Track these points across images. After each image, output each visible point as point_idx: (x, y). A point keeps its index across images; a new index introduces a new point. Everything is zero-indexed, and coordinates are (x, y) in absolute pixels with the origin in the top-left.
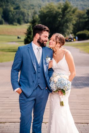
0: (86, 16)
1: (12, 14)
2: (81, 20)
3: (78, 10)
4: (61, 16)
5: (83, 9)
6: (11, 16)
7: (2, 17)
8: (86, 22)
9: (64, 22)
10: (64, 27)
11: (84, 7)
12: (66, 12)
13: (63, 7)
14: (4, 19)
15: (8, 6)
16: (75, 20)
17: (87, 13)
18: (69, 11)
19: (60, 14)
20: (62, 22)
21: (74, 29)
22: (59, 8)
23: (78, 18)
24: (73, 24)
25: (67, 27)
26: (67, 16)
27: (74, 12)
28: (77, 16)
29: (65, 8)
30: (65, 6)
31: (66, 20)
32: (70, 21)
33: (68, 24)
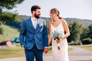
2: (86, 32)
3: (83, 26)
4: (72, 29)
8: (89, 33)
10: (74, 36)
12: (75, 27)
13: (73, 24)
16: (81, 31)
17: (89, 28)
18: (77, 26)
20: (73, 33)
23: (83, 31)
24: (80, 34)
25: (76, 36)
27: (80, 27)
28: (83, 30)
30: (74, 23)
31: (75, 32)
32: (78, 33)
33: (77, 34)
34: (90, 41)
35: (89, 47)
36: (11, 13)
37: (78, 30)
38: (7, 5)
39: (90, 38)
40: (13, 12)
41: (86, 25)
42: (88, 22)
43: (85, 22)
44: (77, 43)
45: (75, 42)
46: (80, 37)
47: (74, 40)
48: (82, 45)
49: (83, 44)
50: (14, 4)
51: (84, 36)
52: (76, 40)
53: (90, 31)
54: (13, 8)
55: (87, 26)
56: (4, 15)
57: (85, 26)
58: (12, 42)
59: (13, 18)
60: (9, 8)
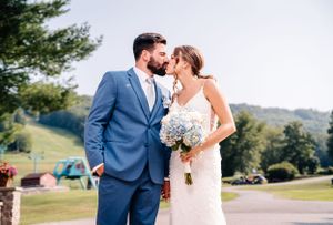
0: (283, 137)
2: (276, 145)
3: (266, 127)
8: (285, 149)
9: (242, 149)
10: (243, 157)
12: (244, 129)
13: (238, 120)
16: (263, 143)
17: (285, 132)
18: (251, 127)
20: (239, 147)
21: (263, 160)
23: (269, 142)
24: (260, 152)
25: (249, 158)
26: (247, 137)
27: (259, 130)
28: (268, 138)
29: (242, 123)
30: (241, 119)
31: (246, 144)
32: (254, 146)
33: (250, 152)
34: (290, 172)
35: (285, 189)
36: (56, 85)
37: (254, 139)
38: (43, 64)
39: (288, 164)
40: (61, 82)
41: (277, 124)
42: (282, 117)
43: (274, 116)
44: (250, 177)
45: (247, 175)
46: (260, 161)
47: (242, 170)
48: (266, 184)
49: (269, 182)
50: (65, 61)
51: (272, 155)
52: (247, 170)
53: (289, 141)
54: (62, 73)
55: (278, 126)
56: (35, 91)
57: (275, 127)
58: (58, 177)
59: (62, 101)
60: (51, 73)
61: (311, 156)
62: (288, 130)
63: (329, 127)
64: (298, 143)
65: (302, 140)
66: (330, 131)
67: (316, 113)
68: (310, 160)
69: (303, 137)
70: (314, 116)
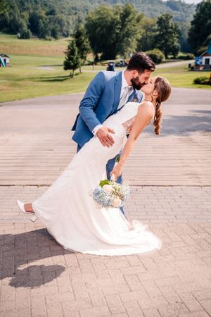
0: (156, 27)
1: (44, 22)
2: (150, 34)
3: (144, 18)
4: (120, 27)
5: (152, 16)
6: (43, 25)
7: (29, 27)
8: (156, 37)
9: (124, 36)
10: (124, 44)
11: (153, 13)
12: (127, 20)
13: (122, 12)
14: (32, 31)
15: (37, 9)
16: (140, 32)
17: (158, 23)
18: (132, 19)
19: (118, 23)
20: (121, 35)
21: (139, 46)
22: (116, 14)
23: (144, 31)
24: (137, 40)
25: (128, 44)
26: (128, 27)
27: (138, 20)
28: (144, 27)
29: (126, 14)
30: (125, 11)
31: (127, 33)
32: (133, 35)
33: (129, 39)
34: (158, 58)
37: (133, 28)
39: (158, 51)
41: (151, 14)
42: (155, 7)
45: (125, 58)
46: (136, 47)
47: (122, 54)
51: (146, 43)
52: (126, 54)
53: (160, 30)
61: (176, 44)
62: (160, 22)
63: (192, 19)
64: (167, 33)
65: (171, 30)
66: (193, 23)
67: (183, 5)
68: (174, 47)
69: (172, 28)
70: (181, 8)
